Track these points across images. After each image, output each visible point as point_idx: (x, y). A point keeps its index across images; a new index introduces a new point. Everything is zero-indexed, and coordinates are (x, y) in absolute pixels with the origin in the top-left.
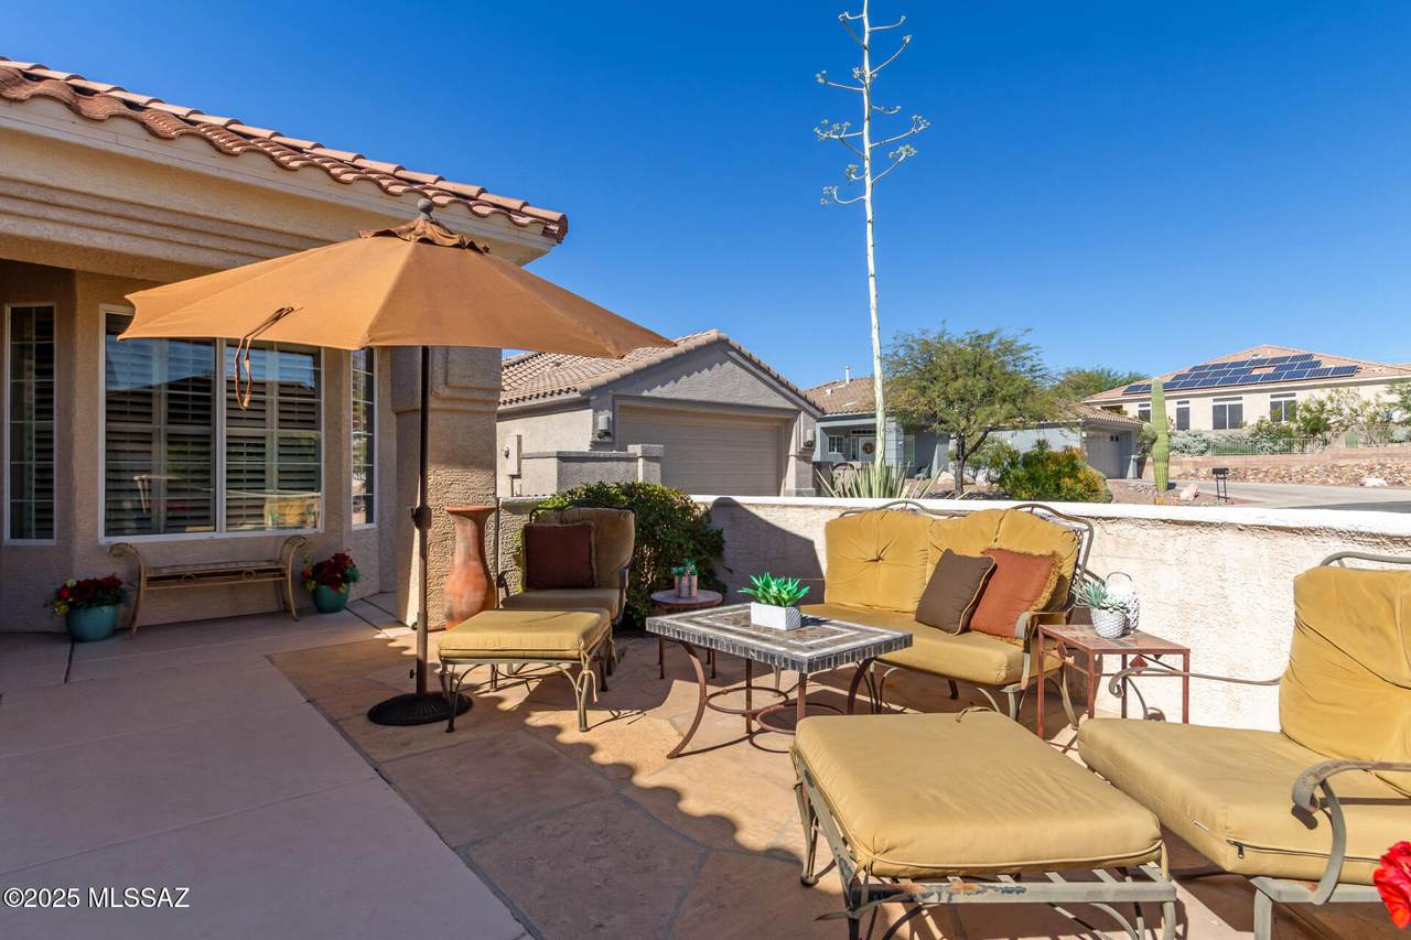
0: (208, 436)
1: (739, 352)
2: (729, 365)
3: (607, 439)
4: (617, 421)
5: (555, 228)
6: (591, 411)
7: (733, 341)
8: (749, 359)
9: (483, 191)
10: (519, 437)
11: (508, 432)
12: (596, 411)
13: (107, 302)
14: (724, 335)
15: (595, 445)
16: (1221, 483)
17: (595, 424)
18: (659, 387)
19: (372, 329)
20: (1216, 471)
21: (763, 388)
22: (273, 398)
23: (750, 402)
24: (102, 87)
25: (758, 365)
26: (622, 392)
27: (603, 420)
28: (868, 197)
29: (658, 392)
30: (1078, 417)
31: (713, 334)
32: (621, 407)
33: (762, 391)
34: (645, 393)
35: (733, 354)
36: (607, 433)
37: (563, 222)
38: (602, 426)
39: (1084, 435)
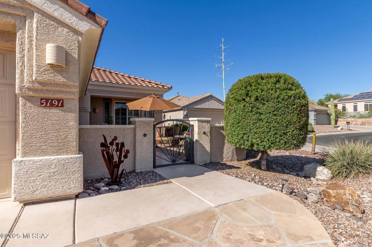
0: (126, 117)
1: (215, 97)
2: (213, 101)
3: (186, 116)
4: (188, 113)
5: (170, 88)
6: (183, 111)
7: (214, 95)
8: (217, 99)
9: (161, 83)
10: (170, 116)
11: (168, 115)
12: (184, 111)
13: (115, 100)
14: (211, 94)
15: (184, 118)
16: (348, 125)
17: (184, 114)
18: (197, 106)
19: (150, 109)
20: (347, 123)
21: (221, 105)
22: (133, 112)
23: (217, 108)
24: (113, 71)
25: (219, 100)
26: (190, 107)
27: (185, 112)
28: (223, 76)
29: (197, 107)
30: (313, 109)
31: (209, 94)
32: (189, 110)
33: (220, 106)
34: (194, 107)
35: (213, 98)
36: (186, 115)
37: (171, 87)
38: (185, 114)
39: (315, 113)
